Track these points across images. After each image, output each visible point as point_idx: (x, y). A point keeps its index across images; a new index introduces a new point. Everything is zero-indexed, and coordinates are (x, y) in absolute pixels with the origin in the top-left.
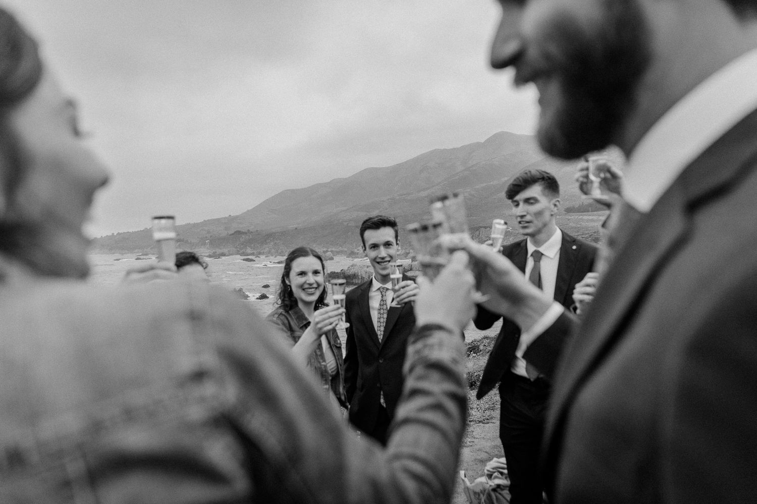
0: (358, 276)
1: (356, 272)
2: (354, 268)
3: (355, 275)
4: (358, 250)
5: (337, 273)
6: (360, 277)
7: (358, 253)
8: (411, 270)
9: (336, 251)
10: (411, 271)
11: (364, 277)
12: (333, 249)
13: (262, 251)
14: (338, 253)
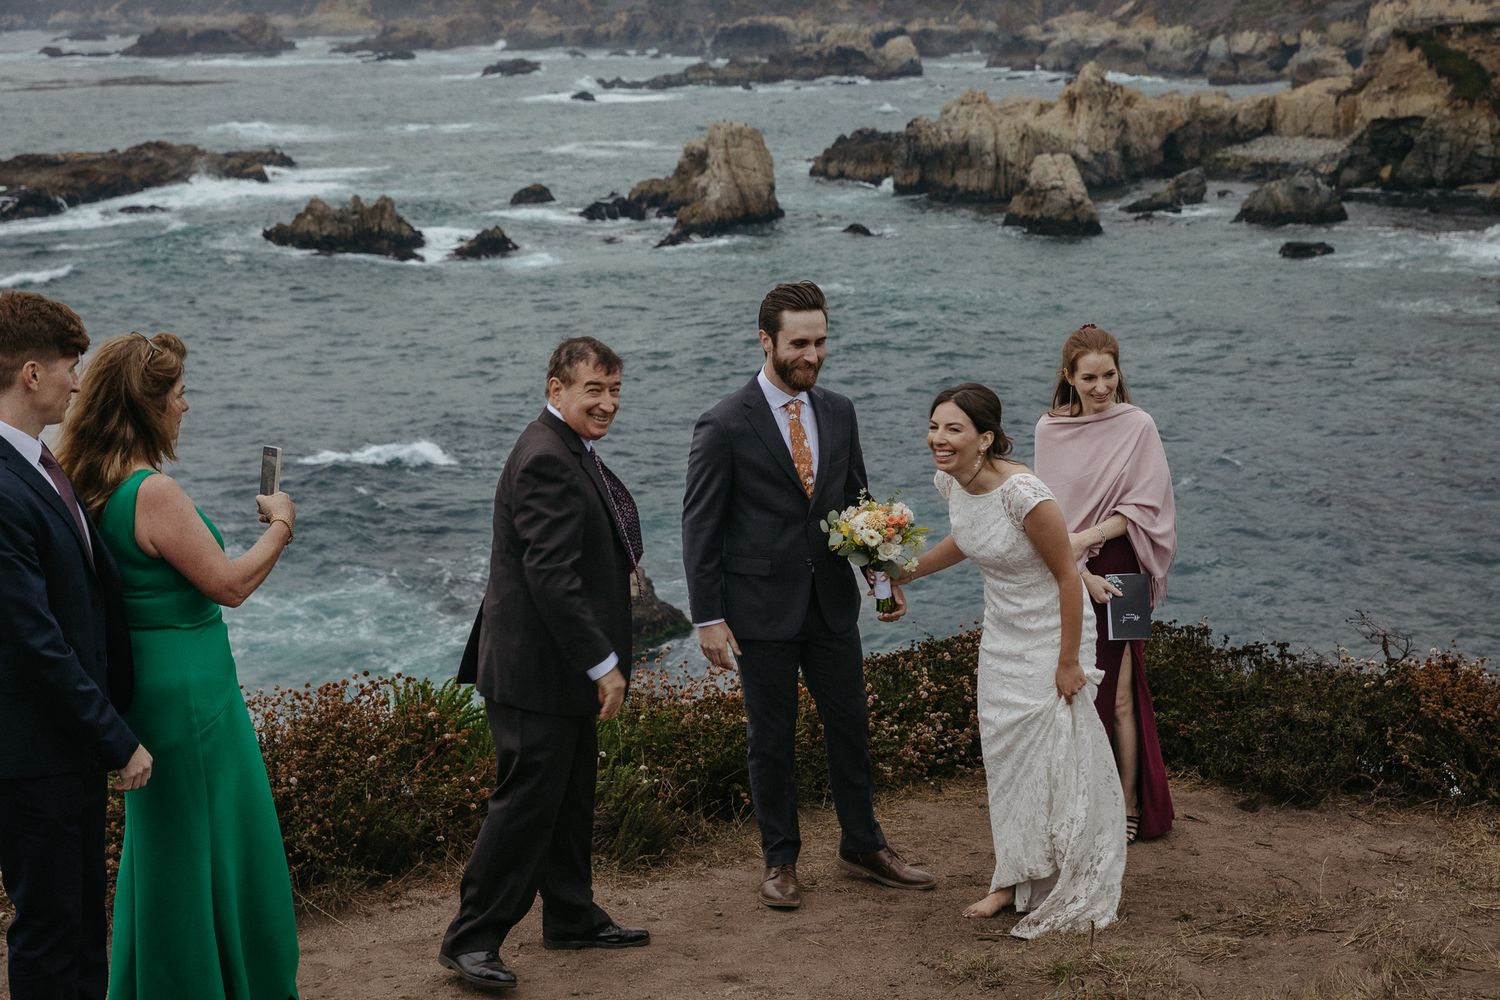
0: (981, 152)
1: (973, 131)
2: (969, 115)
3: (966, 145)
4: (1046, 30)
5: (887, 137)
6: (990, 161)
7: (1043, 47)
8: (1270, 129)
9: (941, 33)
10: (1269, 139)
11: (1010, 158)
12: (933, 25)
13: (601, 29)
14: (958, 43)
